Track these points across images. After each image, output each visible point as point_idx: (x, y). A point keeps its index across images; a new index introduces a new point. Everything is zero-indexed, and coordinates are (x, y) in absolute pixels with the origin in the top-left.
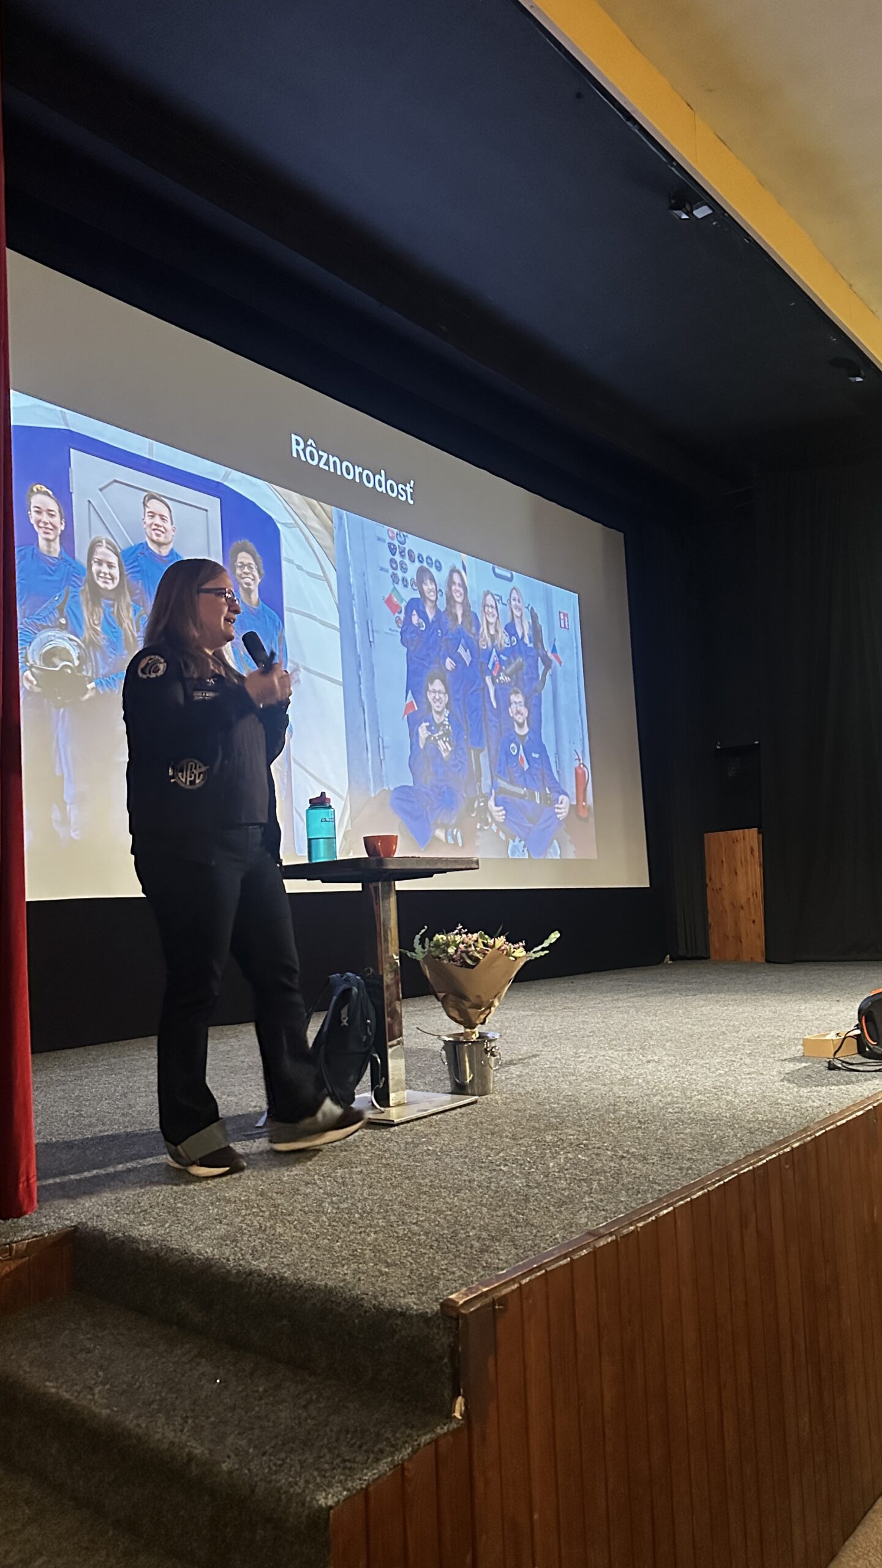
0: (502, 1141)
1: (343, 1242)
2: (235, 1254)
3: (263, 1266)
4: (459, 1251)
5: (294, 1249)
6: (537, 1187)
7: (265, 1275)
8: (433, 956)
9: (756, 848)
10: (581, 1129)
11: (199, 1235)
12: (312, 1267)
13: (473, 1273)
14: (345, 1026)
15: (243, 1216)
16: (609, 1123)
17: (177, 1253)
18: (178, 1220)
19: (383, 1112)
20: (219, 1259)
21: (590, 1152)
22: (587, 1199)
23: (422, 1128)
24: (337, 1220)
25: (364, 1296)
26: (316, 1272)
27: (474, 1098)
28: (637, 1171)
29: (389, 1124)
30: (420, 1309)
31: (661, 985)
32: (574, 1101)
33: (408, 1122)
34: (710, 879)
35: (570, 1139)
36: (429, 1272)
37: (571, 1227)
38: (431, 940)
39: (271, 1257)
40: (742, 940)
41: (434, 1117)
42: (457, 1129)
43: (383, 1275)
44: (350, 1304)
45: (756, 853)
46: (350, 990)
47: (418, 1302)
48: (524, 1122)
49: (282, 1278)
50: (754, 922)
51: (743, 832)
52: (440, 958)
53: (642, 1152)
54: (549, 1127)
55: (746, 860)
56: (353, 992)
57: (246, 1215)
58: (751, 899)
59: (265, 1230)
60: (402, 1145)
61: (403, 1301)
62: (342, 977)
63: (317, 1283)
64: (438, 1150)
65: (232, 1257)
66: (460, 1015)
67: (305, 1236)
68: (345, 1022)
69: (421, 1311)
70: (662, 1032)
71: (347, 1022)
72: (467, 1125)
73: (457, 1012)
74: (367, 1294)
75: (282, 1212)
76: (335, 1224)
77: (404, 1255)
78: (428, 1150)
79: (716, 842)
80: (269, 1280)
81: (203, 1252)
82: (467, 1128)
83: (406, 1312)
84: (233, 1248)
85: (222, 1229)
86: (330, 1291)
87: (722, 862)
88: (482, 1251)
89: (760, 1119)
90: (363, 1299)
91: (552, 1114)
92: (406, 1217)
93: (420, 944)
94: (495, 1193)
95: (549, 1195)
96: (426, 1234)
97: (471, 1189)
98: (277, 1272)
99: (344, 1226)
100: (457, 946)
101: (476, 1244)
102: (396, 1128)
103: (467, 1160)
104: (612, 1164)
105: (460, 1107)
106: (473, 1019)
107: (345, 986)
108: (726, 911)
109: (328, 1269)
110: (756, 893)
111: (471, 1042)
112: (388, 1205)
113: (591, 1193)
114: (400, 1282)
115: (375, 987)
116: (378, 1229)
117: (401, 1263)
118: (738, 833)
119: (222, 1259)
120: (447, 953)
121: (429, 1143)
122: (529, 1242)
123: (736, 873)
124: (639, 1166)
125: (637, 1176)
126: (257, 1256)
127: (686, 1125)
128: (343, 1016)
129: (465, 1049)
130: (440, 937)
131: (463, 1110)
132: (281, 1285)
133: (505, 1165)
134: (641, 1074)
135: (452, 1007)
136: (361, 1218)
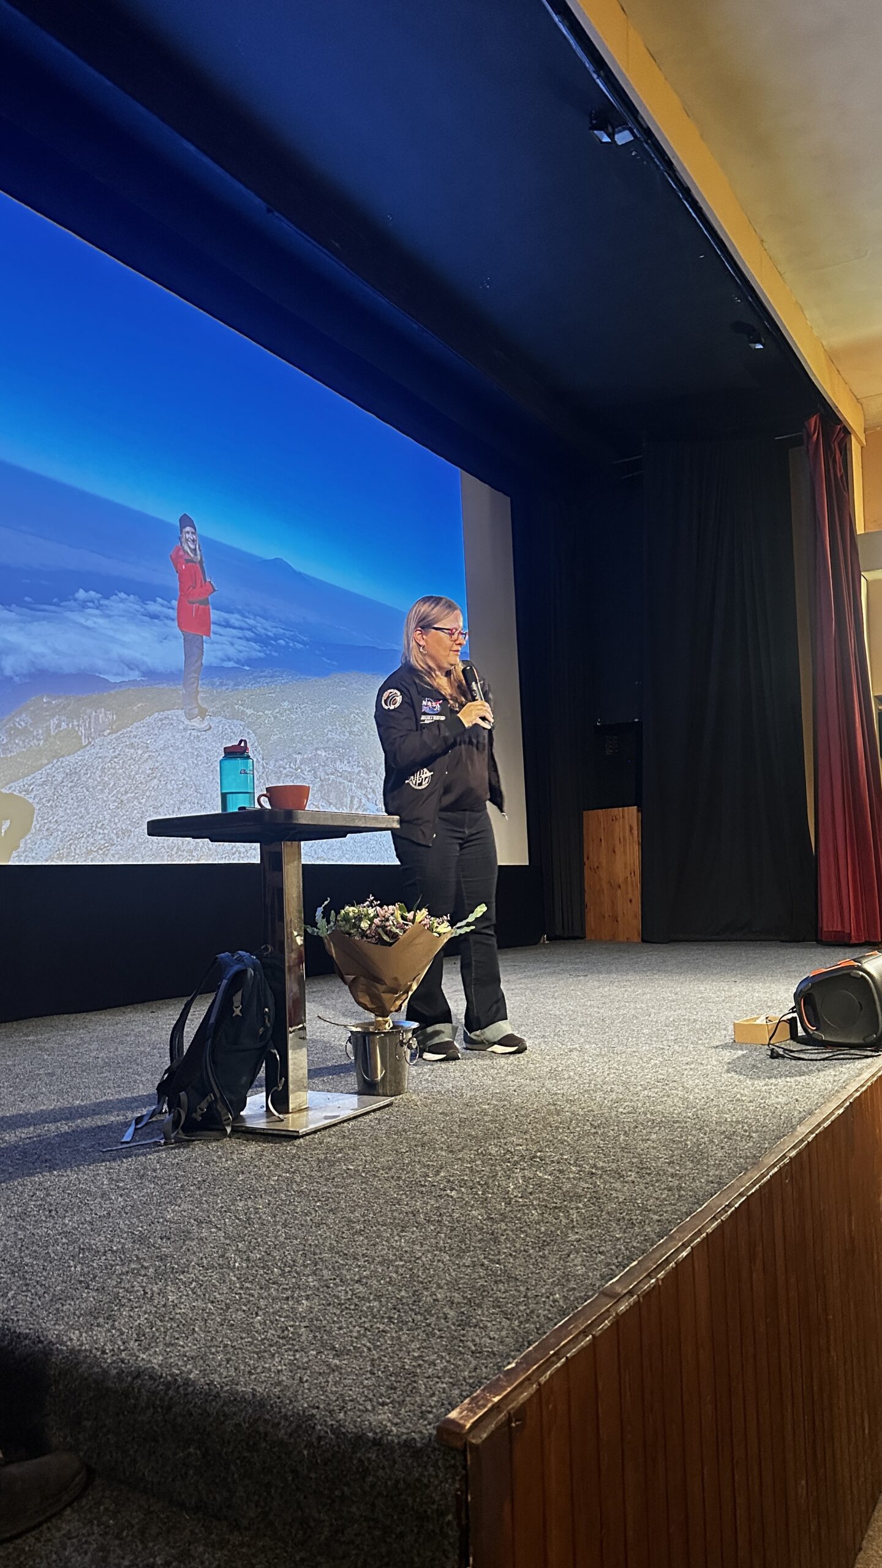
0: (438, 1156)
1: (264, 1314)
2: (113, 1343)
3: (157, 1360)
4: (429, 1325)
5: (197, 1329)
6: (502, 1221)
7: (161, 1377)
8: (342, 932)
9: (635, 828)
10: (528, 1137)
11: (58, 1309)
12: (228, 1361)
13: (460, 1363)
14: (237, 1015)
15: (118, 1276)
16: (557, 1128)
17: (27, 1342)
18: (27, 1285)
19: (282, 1120)
20: (91, 1352)
21: (550, 1169)
22: (572, 1237)
23: (334, 1140)
24: (251, 1278)
25: (314, 1411)
26: (236, 1369)
27: (388, 1100)
28: (619, 1195)
29: (292, 1136)
30: (403, 1433)
31: (547, 965)
32: (505, 1100)
33: (315, 1132)
34: (588, 858)
35: (519, 1150)
36: (399, 1364)
37: (568, 1280)
38: (337, 913)
39: (167, 1345)
40: (619, 920)
41: (345, 1124)
42: (377, 1140)
43: (334, 1371)
44: (294, 1425)
45: (635, 832)
46: (245, 971)
47: (396, 1420)
48: (455, 1128)
49: (187, 1383)
50: (631, 901)
51: (623, 811)
52: (350, 934)
53: (614, 1166)
54: (488, 1135)
55: (625, 839)
56: (249, 974)
57: (123, 1274)
58: (629, 878)
59: (151, 1299)
60: (314, 1164)
61: (371, 1417)
62: (233, 956)
63: (239, 1388)
64: (361, 1168)
65: (109, 1347)
66: (373, 1003)
67: (210, 1305)
68: (237, 1012)
69: (404, 1437)
70: (571, 1016)
71: (241, 1011)
72: (388, 1134)
73: (368, 998)
74: (318, 1408)
75: (173, 1268)
76: (247, 1285)
77: (355, 1334)
78: (348, 1169)
79: (596, 820)
80: (168, 1385)
81: (65, 1339)
82: (388, 1138)
83: (381, 1438)
84: (109, 1331)
85: (91, 1298)
86: (260, 1404)
87: (601, 840)
88: (463, 1325)
89: (729, 1120)
90: (313, 1416)
91: (486, 1119)
92: (344, 1272)
93: (323, 918)
94: (451, 1231)
95: (522, 1232)
96: (378, 1298)
97: (419, 1225)
98: (177, 1372)
99: (261, 1288)
100: (371, 920)
101: (452, 1314)
102: (302, 1140)
103: (401, 1183)
104: (583, 1184)
105: (374, 1111)
106: (387, 1005)
107: (237, 967)
108: (603, 890)
109: (252, 1362)
110: (634, 872)
111: (384, 1033)
112: (315, 1254)
113: (574, 1227)
114: (362, 1383)
115: (274, 971)
116: (309, 1293)
117: (354, 1347)
118: (617, 811)
119: (94, 1351)
120: (359, 927)
121: (347, 1160)
122: (522, 1308)
123: (614, 852)
124: (618, 1185)
125: (621, 1200)
126: (145, 1343)
127: (648, 1130)
128: (236, 1004)
129: (377, 1041)
130: (351, 910)
131: (378, 1114)
132: (186, 1395)
133: (452, 1189)
134: (568, 1066)
135: (362, 991)
136: (282, 1275)
